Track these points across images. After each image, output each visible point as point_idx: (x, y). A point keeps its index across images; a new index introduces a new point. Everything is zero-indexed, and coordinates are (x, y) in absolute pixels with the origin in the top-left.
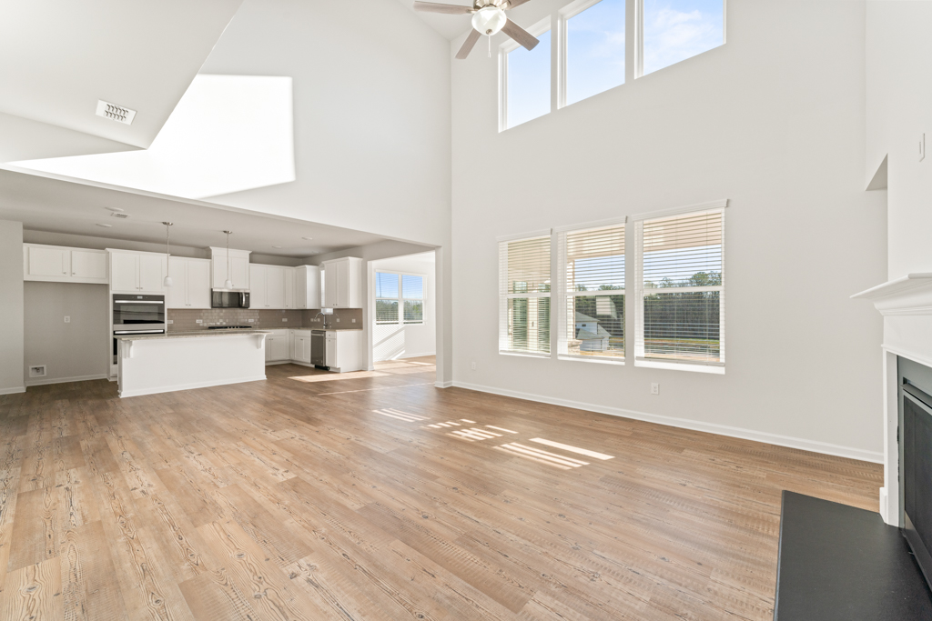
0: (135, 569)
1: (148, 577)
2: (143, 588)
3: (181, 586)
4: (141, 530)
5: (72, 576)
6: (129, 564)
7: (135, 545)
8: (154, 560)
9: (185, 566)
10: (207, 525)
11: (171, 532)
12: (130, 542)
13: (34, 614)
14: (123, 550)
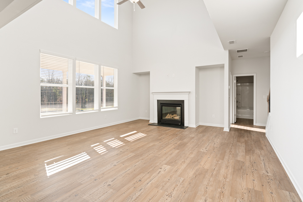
0: (229, 169)
1: (227, 165)
2: (230, 164)
3: (223, 160)
4: (221, 180)
5: (243, 177)
6: (230, 171)
7: (225, 175)
8: (224, 168)
9: (219, 162)
10: (206, 168)
11: (215, 173)
12: (225, 178)
13: (252, 173)
14: (229, 176)
